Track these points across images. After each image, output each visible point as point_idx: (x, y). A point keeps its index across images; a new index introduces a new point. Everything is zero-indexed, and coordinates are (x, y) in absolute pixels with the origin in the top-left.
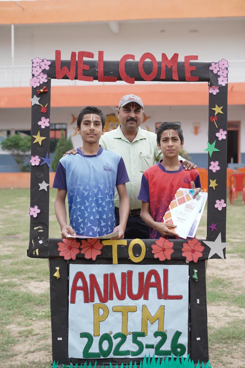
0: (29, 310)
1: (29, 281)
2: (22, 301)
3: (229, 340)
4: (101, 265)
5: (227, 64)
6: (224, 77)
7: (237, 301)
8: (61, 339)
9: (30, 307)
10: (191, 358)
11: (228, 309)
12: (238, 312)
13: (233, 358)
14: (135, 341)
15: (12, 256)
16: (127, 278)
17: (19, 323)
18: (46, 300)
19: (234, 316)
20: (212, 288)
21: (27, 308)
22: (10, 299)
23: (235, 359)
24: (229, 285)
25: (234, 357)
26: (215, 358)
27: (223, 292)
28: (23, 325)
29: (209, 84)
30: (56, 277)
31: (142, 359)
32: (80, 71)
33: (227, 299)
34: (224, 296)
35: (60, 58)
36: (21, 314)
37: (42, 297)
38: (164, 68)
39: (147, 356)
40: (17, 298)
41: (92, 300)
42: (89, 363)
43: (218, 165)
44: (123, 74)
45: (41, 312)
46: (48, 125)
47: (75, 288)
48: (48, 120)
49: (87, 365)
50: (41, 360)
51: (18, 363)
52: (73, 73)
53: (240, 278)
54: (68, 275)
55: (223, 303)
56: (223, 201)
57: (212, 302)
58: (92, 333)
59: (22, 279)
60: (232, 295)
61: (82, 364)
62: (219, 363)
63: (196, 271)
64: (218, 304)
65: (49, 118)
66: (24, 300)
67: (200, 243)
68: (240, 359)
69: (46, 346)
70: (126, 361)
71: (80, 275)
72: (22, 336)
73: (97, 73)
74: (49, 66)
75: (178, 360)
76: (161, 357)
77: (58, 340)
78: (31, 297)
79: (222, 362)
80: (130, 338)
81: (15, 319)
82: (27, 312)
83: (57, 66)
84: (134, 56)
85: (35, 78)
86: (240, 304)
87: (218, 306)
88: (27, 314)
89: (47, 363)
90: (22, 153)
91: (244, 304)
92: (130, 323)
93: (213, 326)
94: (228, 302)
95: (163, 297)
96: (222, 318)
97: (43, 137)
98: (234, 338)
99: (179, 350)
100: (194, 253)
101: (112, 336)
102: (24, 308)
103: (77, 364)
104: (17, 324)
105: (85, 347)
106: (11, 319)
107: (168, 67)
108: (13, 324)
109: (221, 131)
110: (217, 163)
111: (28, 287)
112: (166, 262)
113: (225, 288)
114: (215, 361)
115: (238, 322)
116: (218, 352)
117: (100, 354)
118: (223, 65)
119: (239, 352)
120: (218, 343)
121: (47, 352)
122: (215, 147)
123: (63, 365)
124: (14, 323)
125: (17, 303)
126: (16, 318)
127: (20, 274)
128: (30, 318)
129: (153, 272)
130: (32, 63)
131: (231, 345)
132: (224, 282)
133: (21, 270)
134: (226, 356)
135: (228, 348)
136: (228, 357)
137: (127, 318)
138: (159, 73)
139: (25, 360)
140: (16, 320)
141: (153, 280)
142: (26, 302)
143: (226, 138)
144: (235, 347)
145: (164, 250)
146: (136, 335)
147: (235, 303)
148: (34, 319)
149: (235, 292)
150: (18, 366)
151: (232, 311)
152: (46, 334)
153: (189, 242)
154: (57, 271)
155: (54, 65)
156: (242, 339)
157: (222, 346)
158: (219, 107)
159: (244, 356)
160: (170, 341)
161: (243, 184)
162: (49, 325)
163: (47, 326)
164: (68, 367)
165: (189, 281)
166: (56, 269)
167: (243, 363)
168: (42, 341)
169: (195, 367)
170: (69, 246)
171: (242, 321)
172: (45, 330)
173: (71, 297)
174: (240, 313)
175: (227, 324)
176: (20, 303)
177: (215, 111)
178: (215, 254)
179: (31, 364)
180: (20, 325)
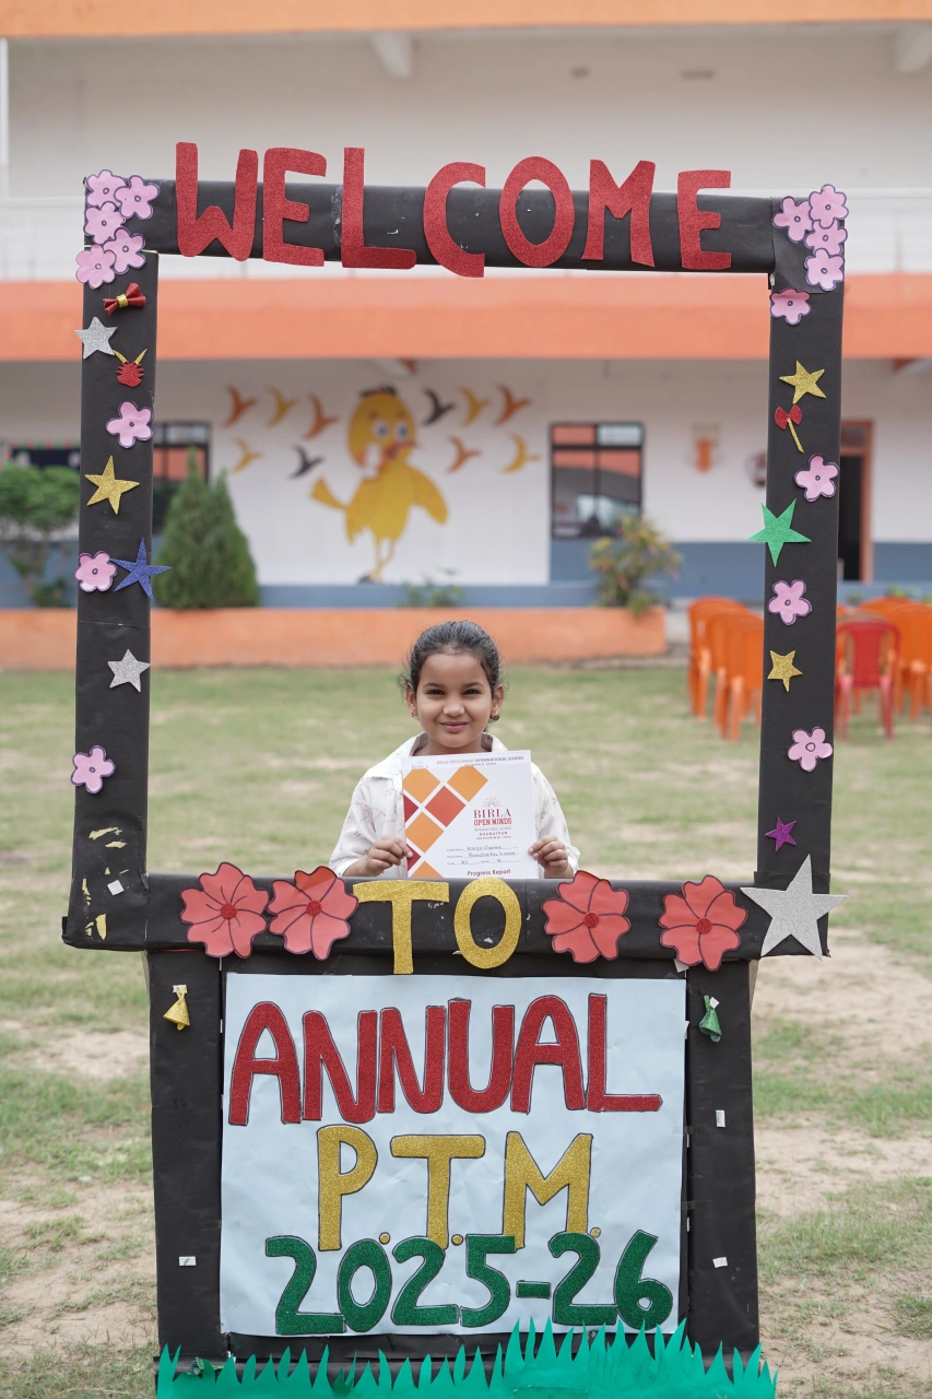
0: (66, 1143)
1: (67, 1031)
2: (37, 1109)
3: (832, 1263)
4: (350, 976)
5: (843, 205)
6: (830, 256)
7: (863, 1113)
8: (191, 1261)
9: (68, 1130)
10: (691, 1333)
11: (828, 1144)
12: (866, 1156)
13: (848, 1332)
14: (477, 1269)
16: (447, 1030)
17: (29, 1195)
18: (129, 1104)
19: (852, 1171)
20: (768, 1061)
21: (59, 1137)
23: (857, 1336)
24: (833, 1049)
25: (853, 1330)
26: (783, 1331)
27: (810, 1076)
28: (44, 1204)
29: (773, 284)
30: (173, 1024)
31: (504, 1338)
32: (272, 225)
33: (825, 1103)
34: (814, 1093)
35: (195, 171)
36: (33, 1160)
37: (114, 1092)
38: (597, 220)
39: (524, 1327)
40: (21, 1095)
41: (314, 1113)
42: (300, 1355)
43: (804, 596)
44: (438, 240)
45: (110, 1150)
46: (146, 433)
47: (248, 1066)
48: (146, 414)
49: (292, 1361)
50: (113, 1341)
51: (26, 1352)
52: (243, 232)
53: (871, 1021)
54: (221, 1014)
55: (808, 1119)
56: (819, 734)
57: (766, 1116)
58: (311, 1238)
59: (40, 1024)
60: (843, 1089)
61: (271, 1357)
62: (795, 1353)
63: (714, 1003)
64: (788, 1121)
65: (150, 406)
66: (46, 1107)
67: (729, 897)
68: (875, 1336)
69: (133, 1284)
70: (442, 1348)
71: (266, 1017)
72: (41, 1244)
73: (340, 234)
74: (150, 202)
75: (641, 1341)
76: (577, 1330)
77: (181, 1264)
78: (73, 1092)
79: (807, 1348)
80: (456, 1257)
81: (10, 1178)
82: (58, 1152)
83: (181, 203)
84: (483, 169)
85: (96, 251)
86: (874, 1124)
87: (790, 1130)
88: (58, 1161)
89: (136, 1352)
90: (36, 535)
91: (889, 1122)
92: (457, 1202)
93: (770, 1208)
94: (827, 1115)
95: (586, 1101)
96: (806, 1177)
97: (125, 482)
98: (853, 1254)
99: (645, 1303)
100: (707, 932)
101: (388, 1249)
102: (46, 1136)
103: (253, 1358)
104: (18, 1198)
105: (286, 1292)
107: (615, 215)
108: (3, 1200)
109: (816, 463)
110: (799, 587)
111: (61, 1055)
112: (598, 968)
113: (818, 1060)
114: (782, 1344)
115: (869, 1193)
116: (791, 1311)
117: (341, 1321)
118: (828, 207)
119: (873, 1311)
120: (791, 1275)
121: (135, 1308)
122: (793, 526)
123: (201, 1363)
124: (8, 1195)
125: (21, 1116)
126: (15, 1174)
127: (29, 1005)
128: (70, 1175)
129: (550, 1007)
130: (84, 190)
131: (840, 1281)
132: (812, 1038)
133: (34, 986)
134: (822, 1324)
135: (829, 1294)
136: (830, 1329)
137: (445, 1181)
138: (579, 239)
139: (52, 1342)
140: (17, 1182)
141: (548, 1034)
142: (54, 1114)
143: (836, 491)
144: (857, 1290)
145: (591, 921)
146: (480, 1247)
147: (855, 1118)
148: (85, 1179)
149: (853, 1076)
150: (25, 1364)
151: (842, 1149)
152: (131, 1237)
153: (688, 891)
154: (177, 999)
155: (170, 200)
156: (883, 1257)
157: (808, 1285)
158: (810, 371)
159: (894, 1323)
160: (613, 1271)
161: (881, 661)
162: (143, 1202)
163: (136, 1206)
164: (219, 1367)
165: (687, 1042)
166: (175, 991)
167: (891, 1352)
168: (118, 1265)
169: (706, 1369)
170: (224, 903)
171: (882, 1187)
172: (127, 1223)
173: (232, 1101)
174: (874, 1157)
175: (825, 1201)
176: (30, 1117)
177: (793, 388)
178: (786, 940)
179: (74, 1357)
180: (32, 1201)
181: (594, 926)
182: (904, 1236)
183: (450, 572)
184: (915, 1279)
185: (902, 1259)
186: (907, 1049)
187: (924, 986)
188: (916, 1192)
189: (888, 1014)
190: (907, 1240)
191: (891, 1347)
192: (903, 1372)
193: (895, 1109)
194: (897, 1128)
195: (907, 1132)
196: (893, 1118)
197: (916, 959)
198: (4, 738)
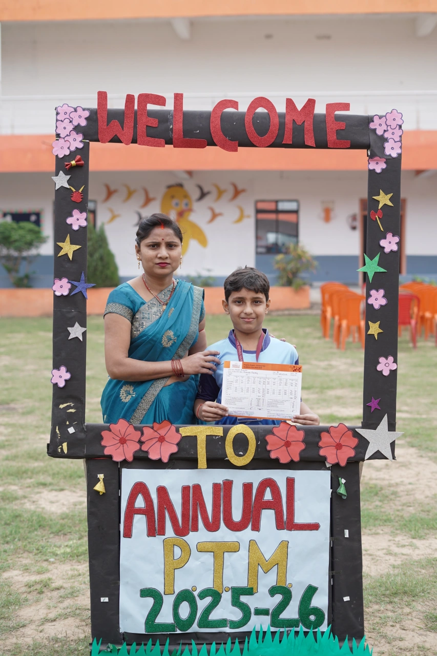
0: (42, 543)
1: (39, 490)
2: (28, 527)
3: (396, 597)
4: (178, 470)
5: (401, 119)
6: (395, 142)
7: (407, 527)
8: (106, 600)
9: (43, 537)
10: (333, 631)
11: (392, 541)
12: (410, 547)
13: (403, 629)
14: (236, 602)
15: (6, 443)
16: (222, 494)
17: (26, 568)
18: (70, 525)
19: (403, 554)
20: (363, 503)
21: (39, 540)
22: (6, 524)
23: (408, 632)
24: (393, 497)
25: (405, 628)
26: (374, 629)
27: (383, 510)
28: (34, 572)
29: (369, 154)
30: (98, 492)
31: (248, 634)
32: (141, 129)
33: (390, 522)
34: (385, 518)
35: (106, 104)
36: (27, 551)
37: (63, 519)
38: (289, 125)
39: (258, 629)
40: (21, 521)
41: (162, 532)
42: (156, 642)
43: (384, 296)
44: (217, 135)
45: (63, 546)
46: (84, 224)
47: (132, 511)
48: (84, 215)
49: (153, 645)
50: (68, 635)
51: (29, 641)
52: (128, 132)
53: (410, 484)
54: (120, 487)
55: (382, 530)
56: (391, 359)
57: (364, 529)
58: (161, 589)
59: (27, 487)
60: (398, 516)
61: (143, 643)
62: (379, 639)
63: (343, 481)
64: (373, 531)
65: (86, 211)
66: (32, 526)
67: (350, 433)
68: (416, 631)
69: (76, 609)
70: (220, 639)
71: (140, 488)
72: (33, 591)
73: (172, 132)
74: (86, 119)
75: (311, 635)
76: (282, 630)
77: (102, 601)
78: (44, 519)
79: (385, 637)
80: (227, 597)
81: (17, 560)
82: (38, 547)
83: (100, 119)
84: (237, 103)
85: (61, 141)
86: (413, 532)
87: (374, 535)
88: (39, 551)
89: (80, 640)
90: (15, 253)
91: (419, 531)
92: (227, 572)
93: (367, 572)
94: (391, 528)
95: (285, 526)
96: (382, 557)
97: (75, 246)
98: (405, 593)
99: (312, 618)
100: (340, 449)
101: (196, 594)
102: (33, 540)
103: (134, 644)
104: (22, 569)
105: (149, 613)
106: (11, 560)
107: (298, 124)
108: (14, 570)
109: (389, 236)
110: (382, 292)
111: (37, 501)
112: (291, 465)
113: (386, 502)
114: (373, 635)
115: (411, 564)
116: (377, 620)
117: (175, 626)
118: (394, 120)
119: (415, 619)
120: (377, 603)
121: (78, 620)
122: (379, 265)
123: (111, 646)
124: (17, 568)
125: (21, 530)
126: (19, 558)
127: (22, 478)
128: (45, 558)
129: (269, 483)
130: (55, 113)
131: (399, 606)
132: (383, 492)
133: (23, 469)
134: (391, 626)
135: (394, 612)
136: (395, 628)
137: (222, 563)
138: (281, 134)
139: (41, 636)
140: (20, 561)
141: (268, 496)
142: (36, 530)
143: (398, 249)
144: (407, 610)
145: (288, 444)
146: (237, 593)
147: (404, 530)
148: (52, 560)
149: (402, 510)
150: (29, 646)
151: (398, 544)
152: (75, 587)
153: (331, 430)
154: (100, 480)
155: (95, 117)
156: (419, 595)
157: (385, 608)
158: (386, 194)
159: (424, 625)
160: (298, 603)
161: (411, 312)
162: (79, 571)
163: (76, 573)
164: (119, 648)
165: (331, 499)
166: (98, 477)
167: (422, 638)
168: (69, 600)
169: (340, 647)
170: (121, 437)
171: (417, 562)
172: (72, 580)
173: (125, 527)
174: (413, 548)
175: (392, 569)
176: (25, 532)
177: (378, 202)
178: (376, 452)
179: (51, 643)
180: (28, 571)
181: (289, 446)
182: (428, 585)
183: (209, 270)
184: (434, 605)
185: (427, 595)
186: (427, 497)
187: (434, 467)
188: (433, 564)
189: (418, 480)
190: (429, 587)
191: (423, 636)
192: (429, 648)
193: (422, 525)
194: (423, 534)
195: (428, 536)
196: (421, 529)
197: (430, 454)
198: (2, 350)
